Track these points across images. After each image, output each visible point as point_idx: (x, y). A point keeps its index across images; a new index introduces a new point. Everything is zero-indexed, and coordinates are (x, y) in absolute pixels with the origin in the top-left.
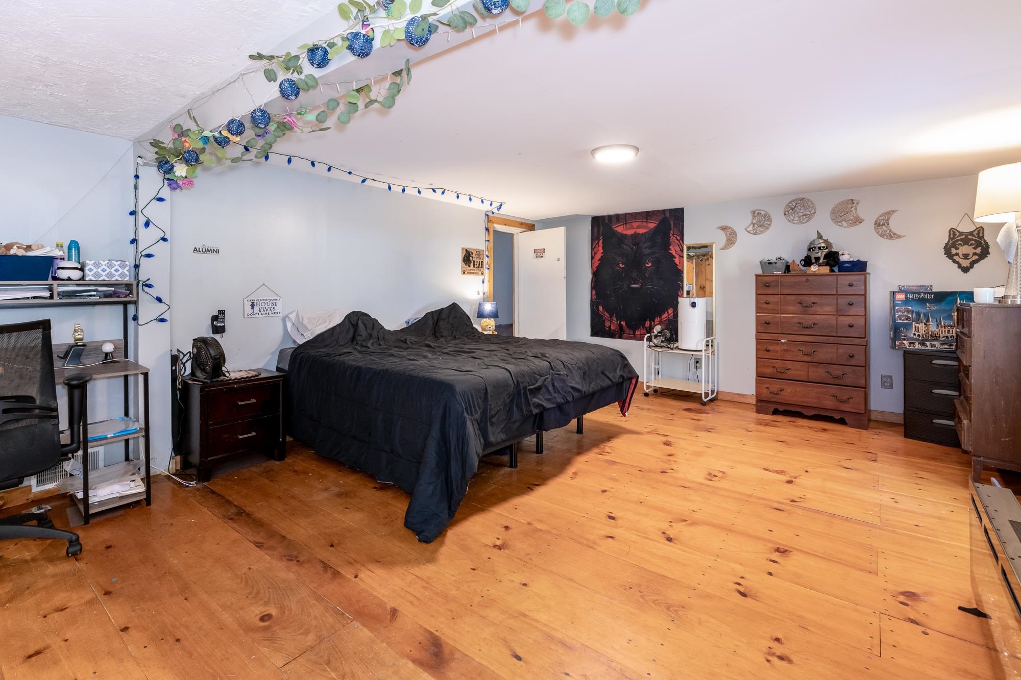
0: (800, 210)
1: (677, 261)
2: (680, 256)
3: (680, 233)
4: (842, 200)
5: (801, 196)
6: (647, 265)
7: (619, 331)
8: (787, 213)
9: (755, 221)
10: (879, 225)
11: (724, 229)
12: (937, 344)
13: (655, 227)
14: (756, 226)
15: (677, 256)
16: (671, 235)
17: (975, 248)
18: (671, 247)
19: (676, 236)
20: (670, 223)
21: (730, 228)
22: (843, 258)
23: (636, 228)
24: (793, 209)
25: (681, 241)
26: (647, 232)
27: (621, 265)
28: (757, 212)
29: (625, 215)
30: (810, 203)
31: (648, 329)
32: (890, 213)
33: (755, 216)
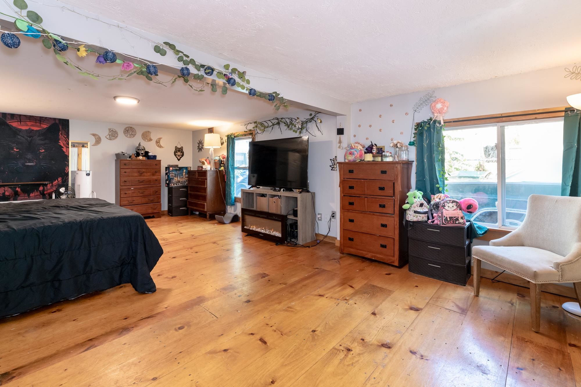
0: (130, 132)
1: (64, 150)
2: (67, 147)
3: (66, 134)
4: (145, 131)
5: (131, 126)
6: (41, 151)
7: (14, 195)
8: (125, 132)
9: (110, 134)
10: (157, 142)
11: (94, 135)
12: (179, 184)
13: (47, 127)
14: (111, 136)
15: (64, 147)
16: (60, 134)
17: (181, 153)
18: (60, 141)
19: (63, 135)
20: (59, 127)
21: (97, 135)
22: (150, 154)
23: (30, 126)
24: (127, 131)
25: (67, 138)
26: (41, 130)
27: (15, 150)
28: (111, 129)
29: (20, 116)
30: (134, 130)
31: (41, 191)
32: (160, 139)
33: (110, 131)
